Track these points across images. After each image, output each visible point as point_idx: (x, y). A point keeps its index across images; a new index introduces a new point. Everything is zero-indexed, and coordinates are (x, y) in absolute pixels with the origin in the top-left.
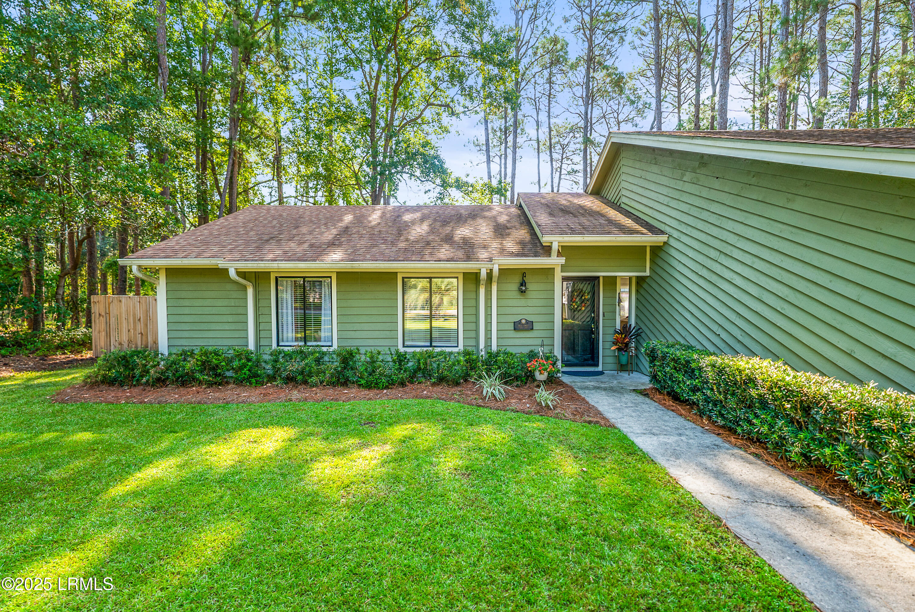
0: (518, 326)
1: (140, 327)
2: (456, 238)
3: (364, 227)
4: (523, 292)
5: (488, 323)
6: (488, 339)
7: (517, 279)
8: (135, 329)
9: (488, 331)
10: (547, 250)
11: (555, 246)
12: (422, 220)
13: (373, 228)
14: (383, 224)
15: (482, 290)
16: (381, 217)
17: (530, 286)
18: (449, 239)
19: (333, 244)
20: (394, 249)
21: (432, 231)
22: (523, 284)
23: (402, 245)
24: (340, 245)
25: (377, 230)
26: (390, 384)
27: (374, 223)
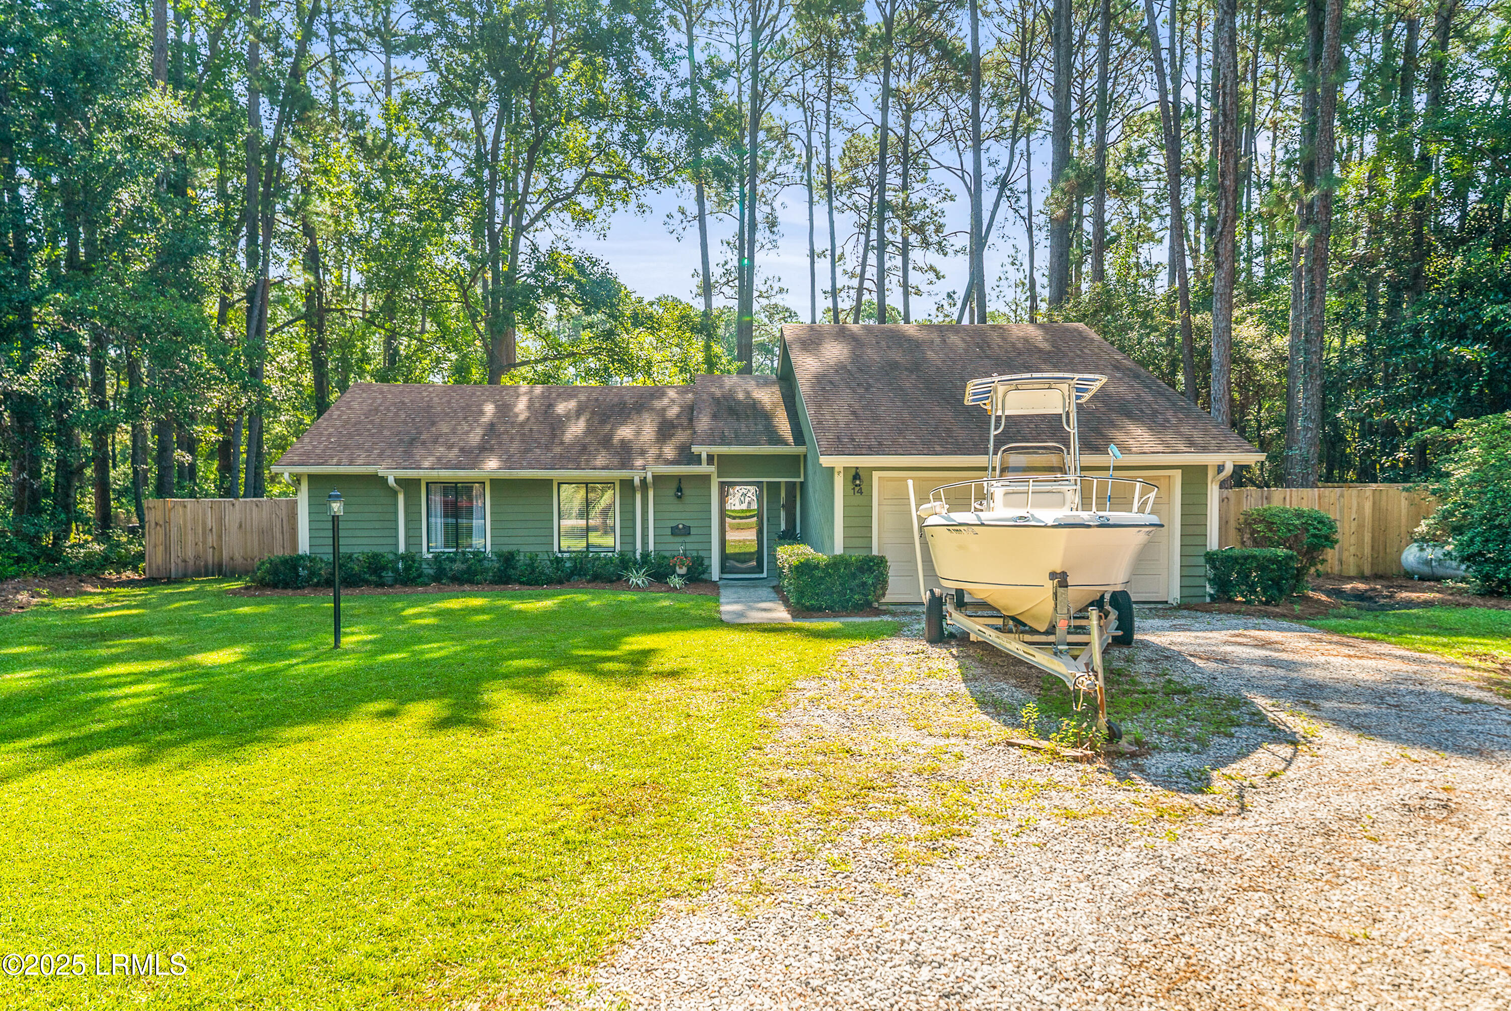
0: (675, 531)
1: (211, 540)
2: (616, 440)
3: (513, 424)
4: (679, 497)
5: (645, 528)
6: (645, 543)
7: (675, 485)
8: (204, 542)
9: (645, 536)
10: (697, 460)
11: (704, 456)
12: (579, 413)
13: (522, 425)
14: (533, 420)
15: (638, 496)
16: (529, 408)
17: (686, 492)
18: (606, 442)
19: (484, 449)
20: (550, 455)
21: (589, 431)
22: (679, 489)
23: (558, 450)
24: (491, 450)
25: (527, 428)
26: (550, 582)
27: (522, 418)
